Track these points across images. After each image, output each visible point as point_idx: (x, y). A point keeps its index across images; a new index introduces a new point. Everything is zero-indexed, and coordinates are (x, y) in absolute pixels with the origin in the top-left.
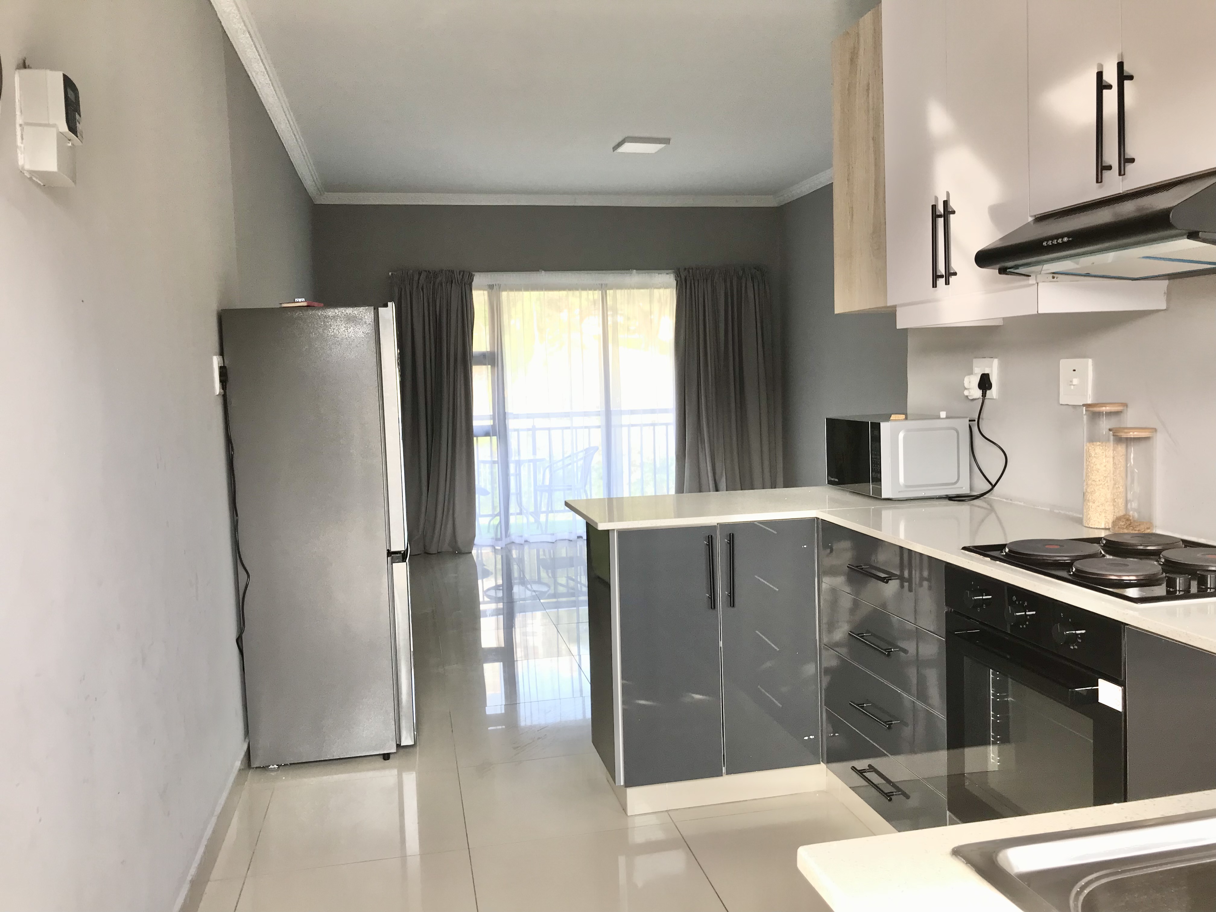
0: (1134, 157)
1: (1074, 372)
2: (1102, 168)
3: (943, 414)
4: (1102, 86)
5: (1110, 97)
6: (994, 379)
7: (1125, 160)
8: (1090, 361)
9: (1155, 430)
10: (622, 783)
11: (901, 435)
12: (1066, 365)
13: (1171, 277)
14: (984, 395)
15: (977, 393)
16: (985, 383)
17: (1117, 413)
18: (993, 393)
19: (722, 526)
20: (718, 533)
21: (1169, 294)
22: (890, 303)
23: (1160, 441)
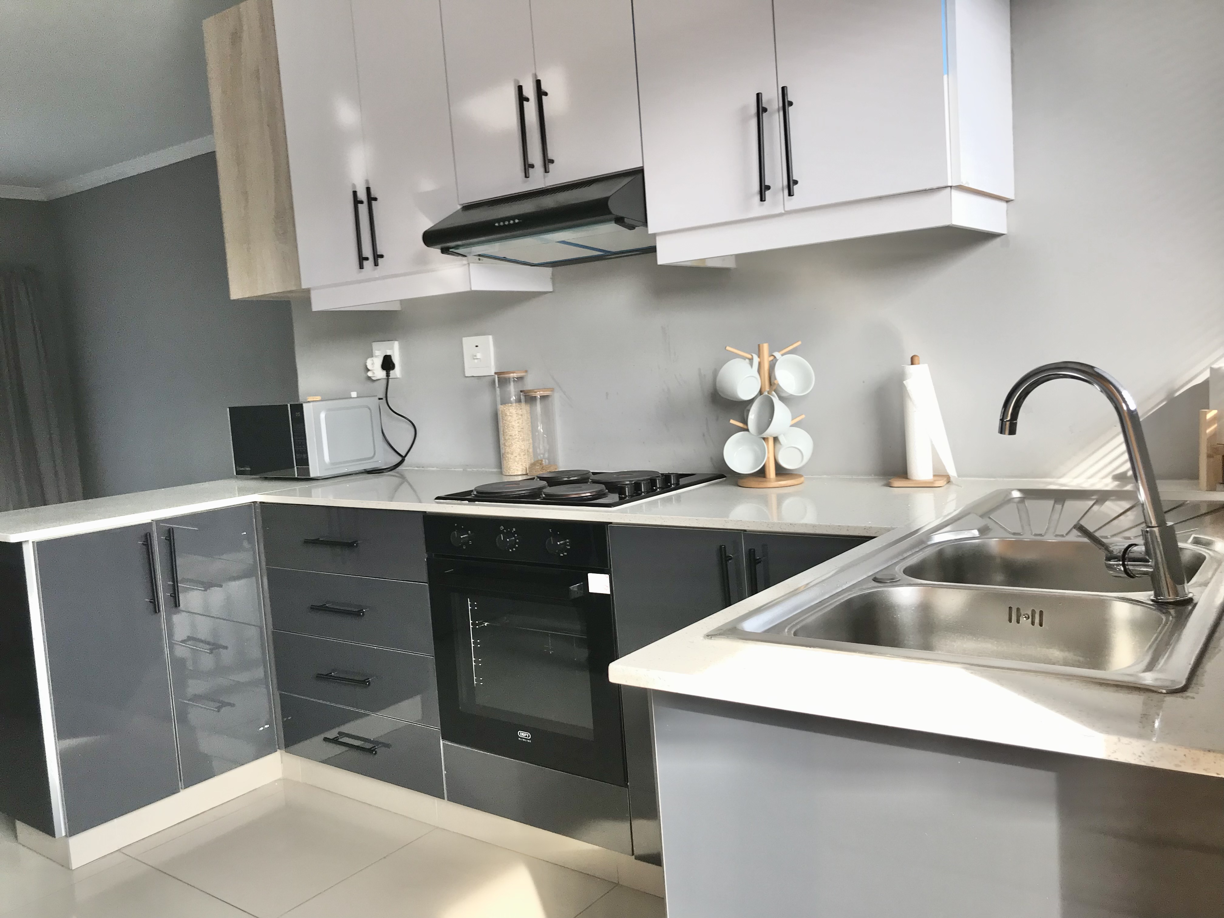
0: (553, 159)
1: (477, 347)
2: (527, 167)
3: (354, 394)
4: (522, 99)
5: (531, 108)
6: (396, 360)
7: (547, 162)
8: (490, 337)
9: (552, 390)
10: (64, 834)
11: (323, 416)
12: (468, 342)
13: (553, 264)
14: (388, 375)
15: (381, 374)
16: (388, 364)
17: (520, 379)
18: (396, 373)
19: (158, 522)
20: (154, 528)
21: (553, 278)
22: (304, 286)
23: (557, 399)
